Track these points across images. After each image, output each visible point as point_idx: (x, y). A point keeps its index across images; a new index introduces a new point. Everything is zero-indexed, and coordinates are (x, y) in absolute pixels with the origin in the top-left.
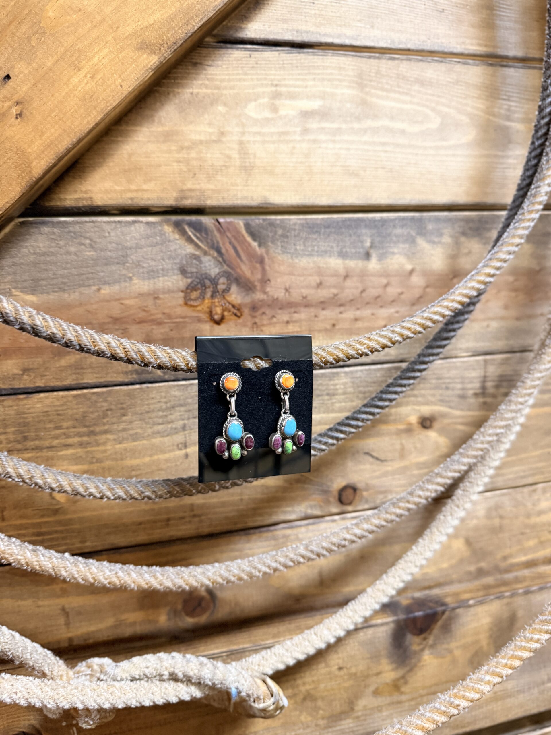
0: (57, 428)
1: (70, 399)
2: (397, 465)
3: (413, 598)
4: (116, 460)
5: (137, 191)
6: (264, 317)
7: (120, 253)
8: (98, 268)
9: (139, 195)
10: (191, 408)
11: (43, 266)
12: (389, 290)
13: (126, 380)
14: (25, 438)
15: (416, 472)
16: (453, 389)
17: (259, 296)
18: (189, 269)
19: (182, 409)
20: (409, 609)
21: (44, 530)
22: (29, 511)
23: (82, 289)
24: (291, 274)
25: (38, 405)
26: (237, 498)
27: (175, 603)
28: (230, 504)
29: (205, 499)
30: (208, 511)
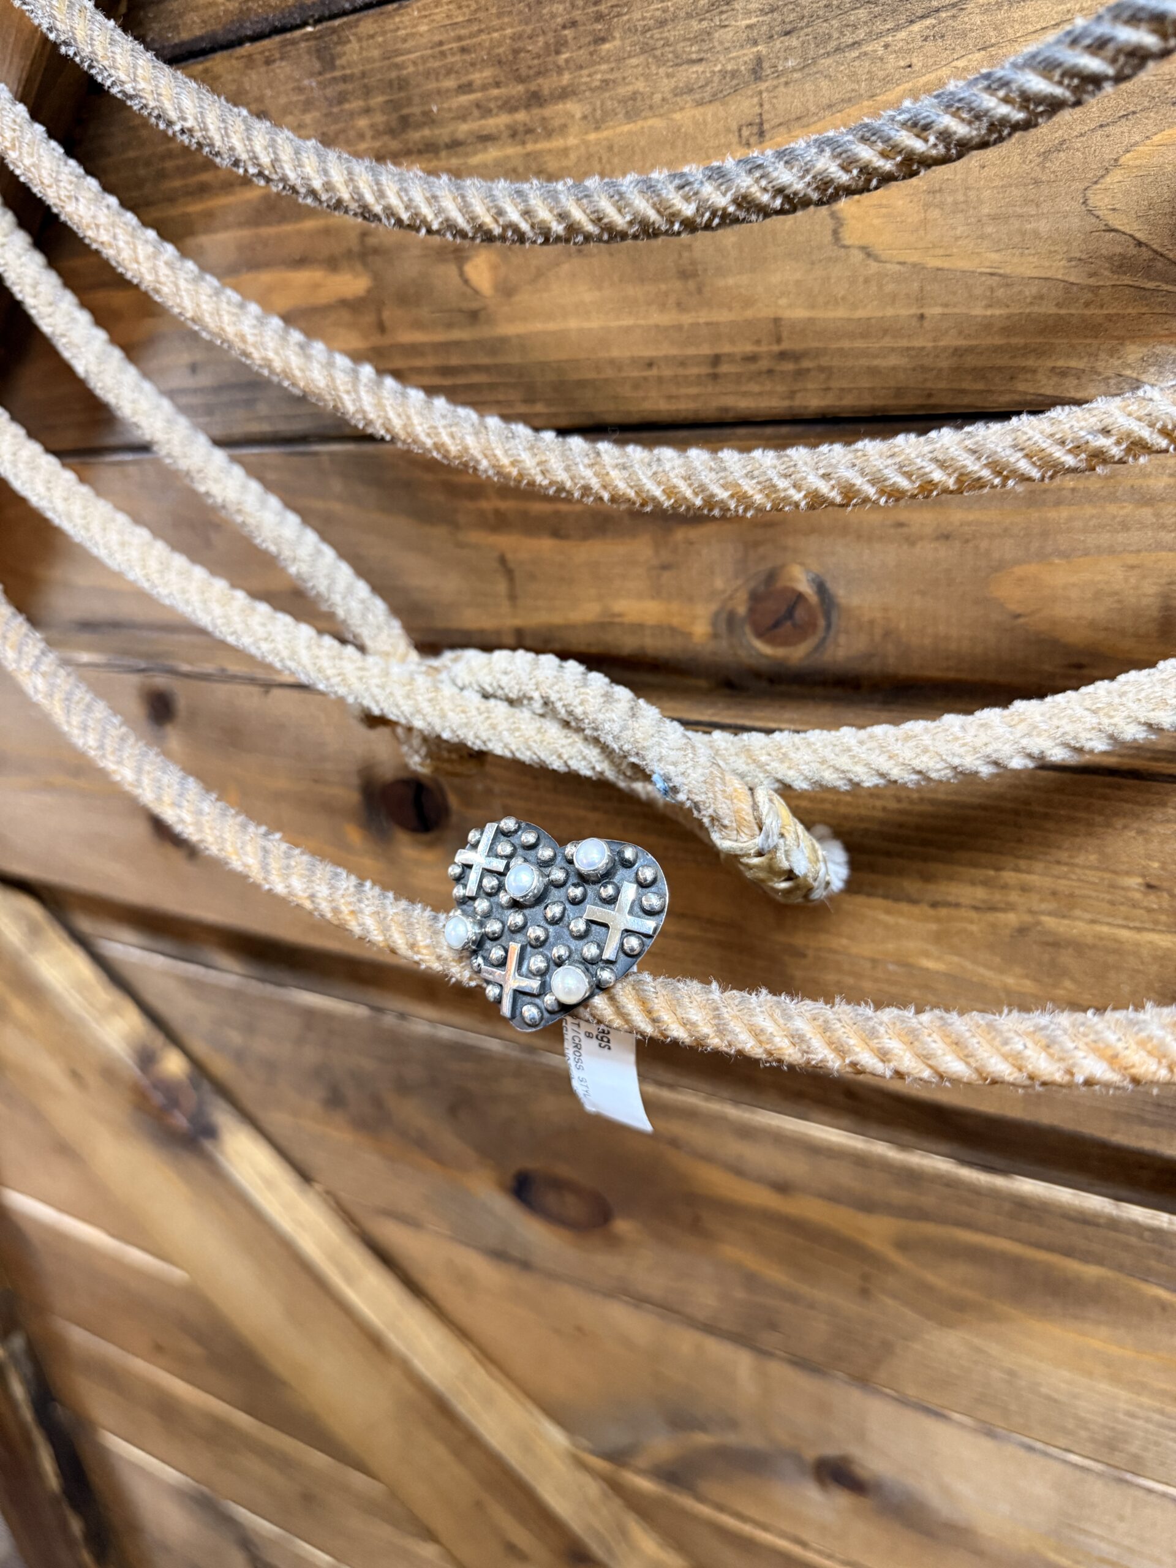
26: (905, 311)
27: (731, 597)
28: (885, 332)
29: (813, 307)
30: (821, 345)
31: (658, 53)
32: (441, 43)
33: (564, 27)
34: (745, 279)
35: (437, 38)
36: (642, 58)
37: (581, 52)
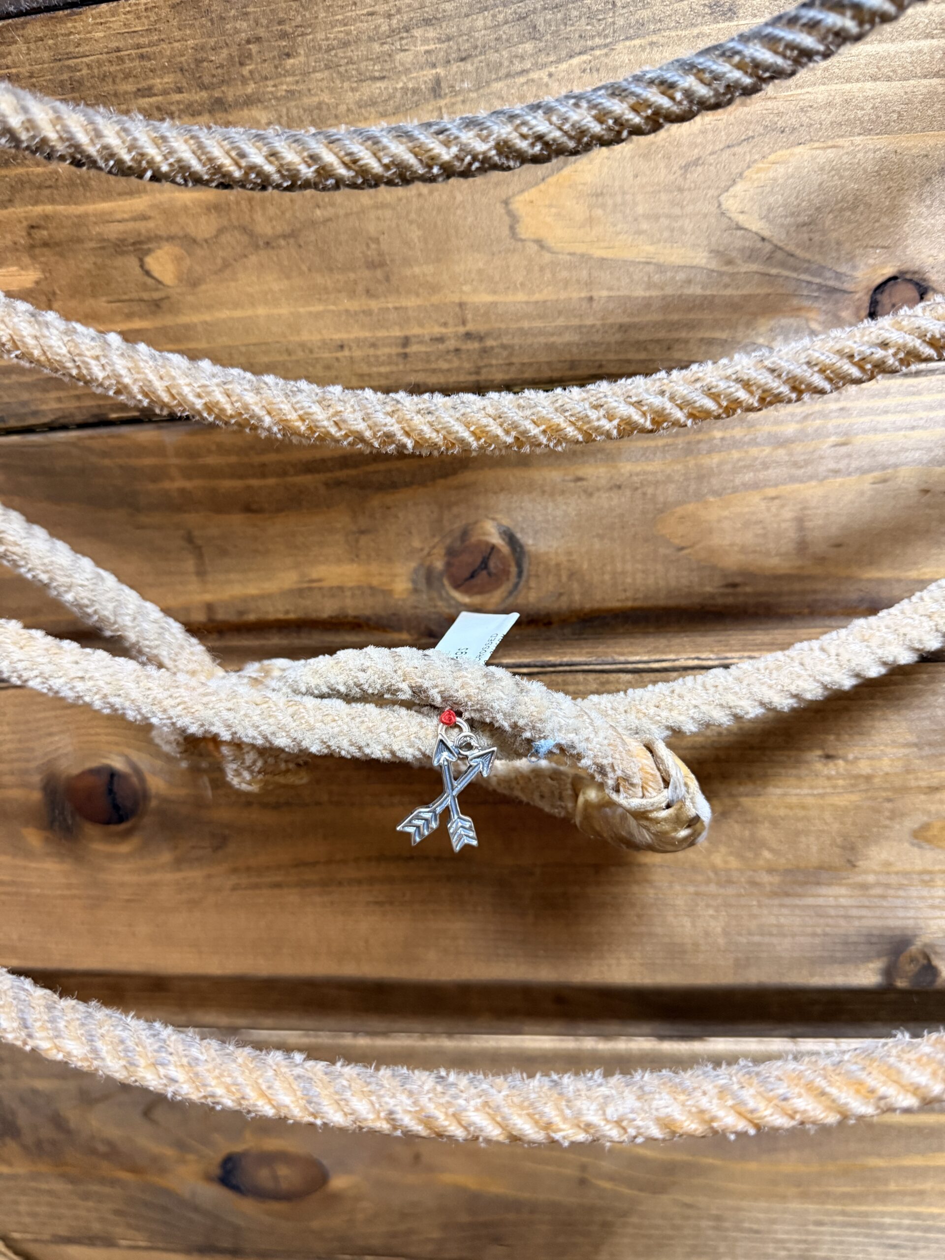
22: (101, 305)
26: (576, 294)
27: (429, 554)
28: (560, 313)
29: (495, 292)
30: (503, 326)
31: (342, 69)
32: (118, 50)
33: (248, 42)
34: (429, 269)
35: (114, 45)
36: (326, 73)
37: (266, 65)
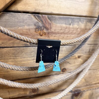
0: (8, 55)
1: (12, 49)
2: (73, 65)
3: (75, 90)
4: (20, 62)
5: (27, 8)
6: (50, 35)
7: (23, 20)
8: (18, 23)
9: (27, 9)
10: (35, 52)
11: (7, 22)
12: (74, 31)
13: (23, 46)
14: (2, 57)
15: (77, 66)
16: (84, 51)
17: (49, 31)
18: (36, 25)
19: (34, 52)
20: (74, 92)
21: (5, 75)
22: (2, 72)
23: (15, 27)
24: (56, 27)
25: (5, 50)
